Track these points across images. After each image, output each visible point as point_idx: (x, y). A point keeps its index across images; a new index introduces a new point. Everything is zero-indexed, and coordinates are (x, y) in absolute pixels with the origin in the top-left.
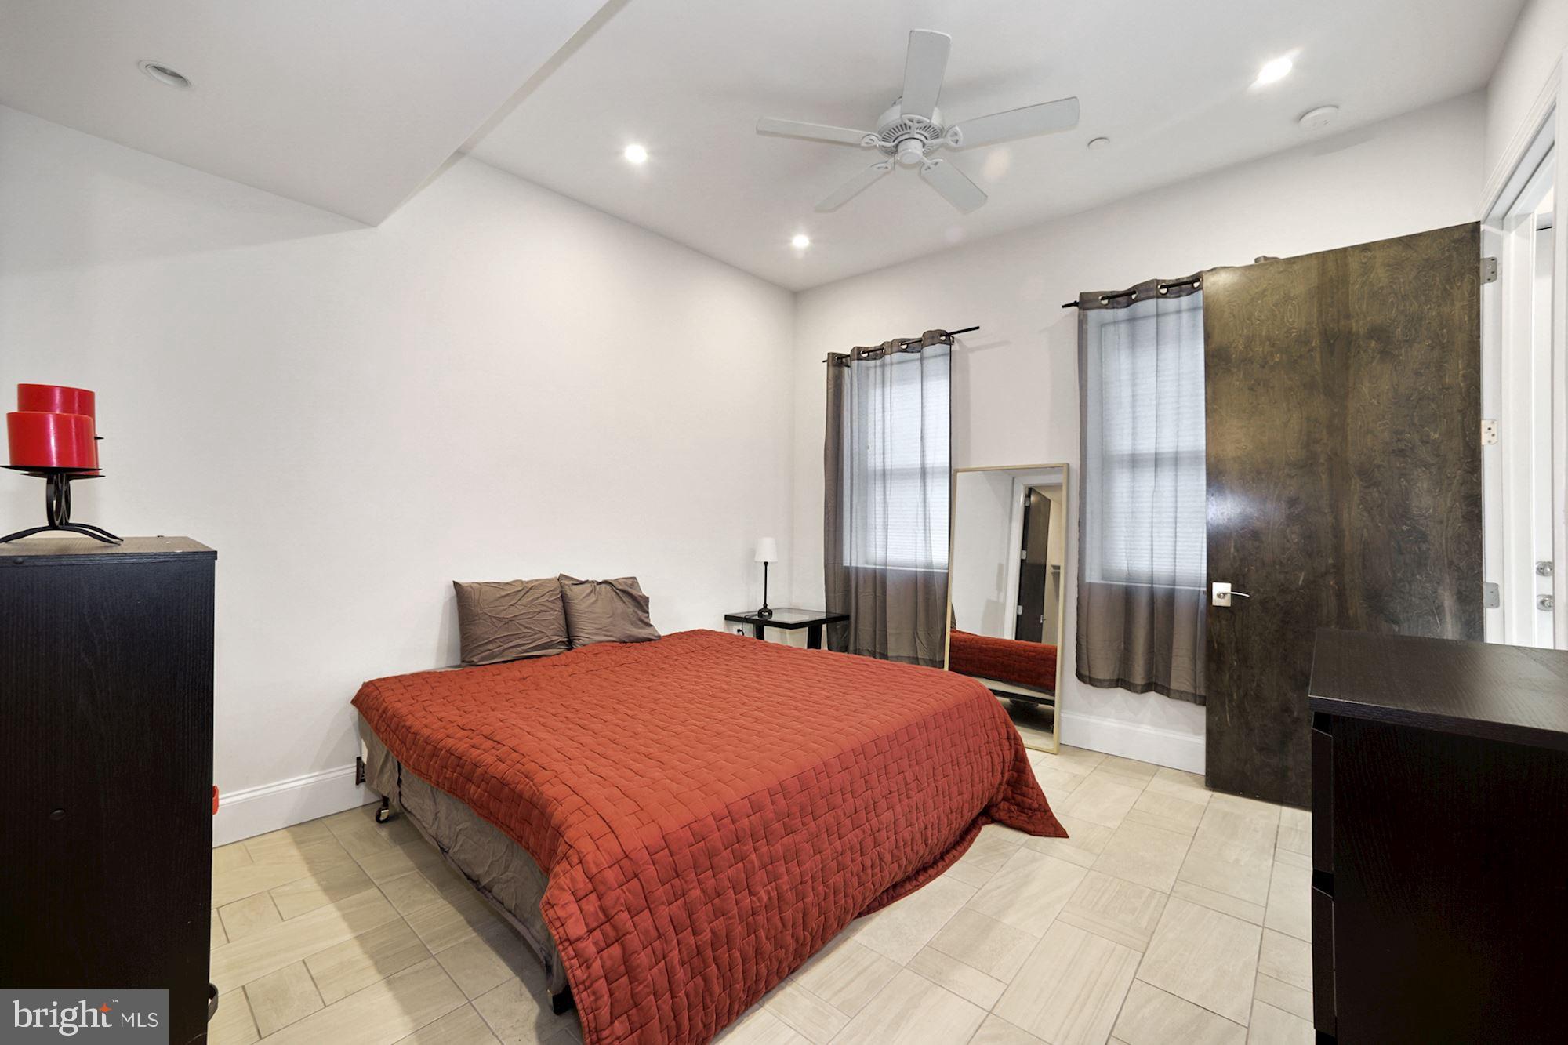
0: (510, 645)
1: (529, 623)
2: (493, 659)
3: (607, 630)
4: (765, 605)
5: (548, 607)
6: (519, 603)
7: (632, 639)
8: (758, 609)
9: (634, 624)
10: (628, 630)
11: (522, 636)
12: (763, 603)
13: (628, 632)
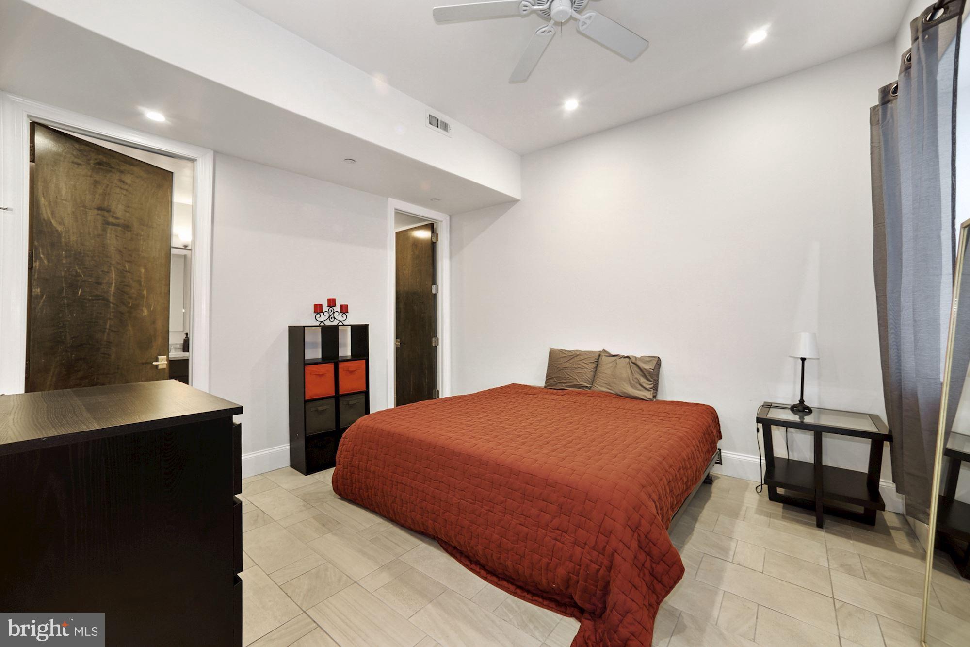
0: (561, 381)
1: (570, 373)
2: (552, 386)
3: (610, 386)
4: (802, 401)
5: (583, 366)
6: (569, 362)
7: (626, 395)
8: (793, 404)
9: (632, 386)
10: (625, 389)
11: (566, 378)
12: (799, 398)
13: (623, 390)
